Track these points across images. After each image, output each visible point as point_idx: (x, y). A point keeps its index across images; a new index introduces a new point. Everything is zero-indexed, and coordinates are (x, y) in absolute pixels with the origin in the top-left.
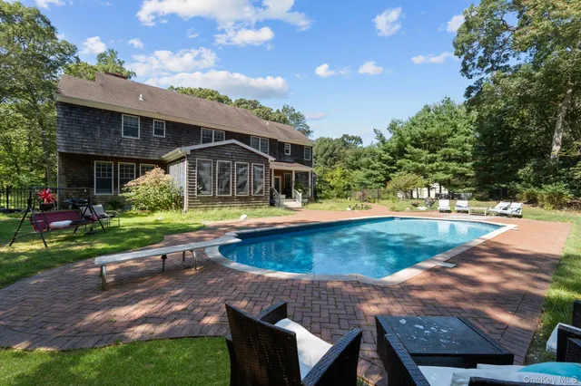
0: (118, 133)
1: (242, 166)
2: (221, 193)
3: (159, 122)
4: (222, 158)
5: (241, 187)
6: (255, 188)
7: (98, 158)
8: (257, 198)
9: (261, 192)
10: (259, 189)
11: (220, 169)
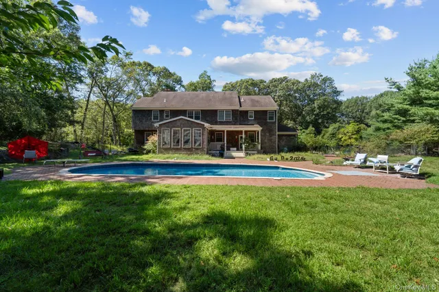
0: (151, 119)
1: (187, 130)
2: (174, 146)
3: (167, 111)
4: (174, 127)
5: (186, 142)
6: (195, 143)
7: (146, 131)
8: (197, 149)
9: (200, 145)
10: (198, 144)
11: (174, 133)
